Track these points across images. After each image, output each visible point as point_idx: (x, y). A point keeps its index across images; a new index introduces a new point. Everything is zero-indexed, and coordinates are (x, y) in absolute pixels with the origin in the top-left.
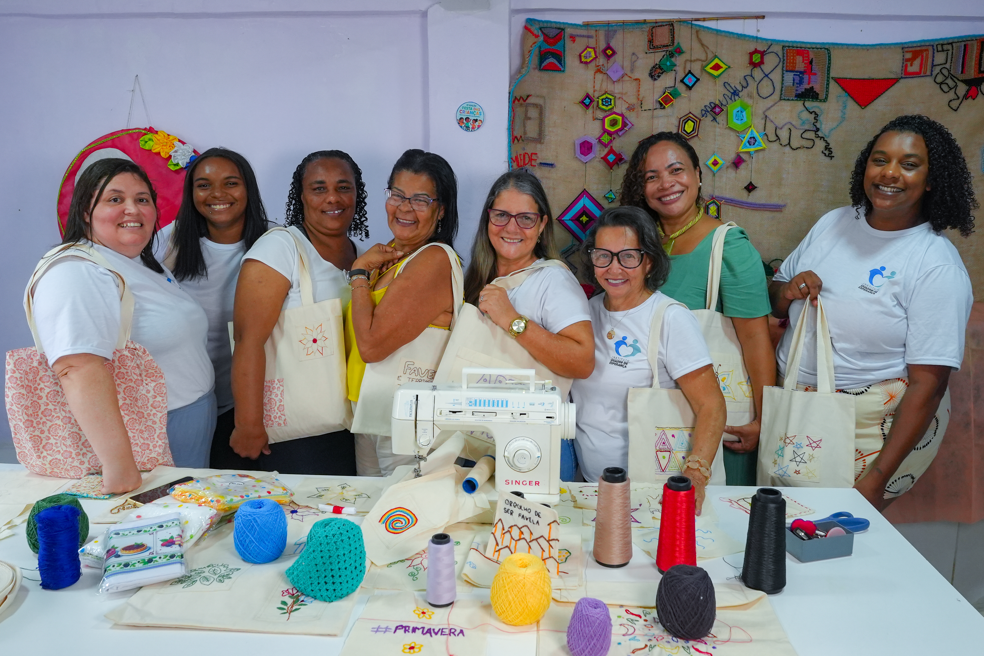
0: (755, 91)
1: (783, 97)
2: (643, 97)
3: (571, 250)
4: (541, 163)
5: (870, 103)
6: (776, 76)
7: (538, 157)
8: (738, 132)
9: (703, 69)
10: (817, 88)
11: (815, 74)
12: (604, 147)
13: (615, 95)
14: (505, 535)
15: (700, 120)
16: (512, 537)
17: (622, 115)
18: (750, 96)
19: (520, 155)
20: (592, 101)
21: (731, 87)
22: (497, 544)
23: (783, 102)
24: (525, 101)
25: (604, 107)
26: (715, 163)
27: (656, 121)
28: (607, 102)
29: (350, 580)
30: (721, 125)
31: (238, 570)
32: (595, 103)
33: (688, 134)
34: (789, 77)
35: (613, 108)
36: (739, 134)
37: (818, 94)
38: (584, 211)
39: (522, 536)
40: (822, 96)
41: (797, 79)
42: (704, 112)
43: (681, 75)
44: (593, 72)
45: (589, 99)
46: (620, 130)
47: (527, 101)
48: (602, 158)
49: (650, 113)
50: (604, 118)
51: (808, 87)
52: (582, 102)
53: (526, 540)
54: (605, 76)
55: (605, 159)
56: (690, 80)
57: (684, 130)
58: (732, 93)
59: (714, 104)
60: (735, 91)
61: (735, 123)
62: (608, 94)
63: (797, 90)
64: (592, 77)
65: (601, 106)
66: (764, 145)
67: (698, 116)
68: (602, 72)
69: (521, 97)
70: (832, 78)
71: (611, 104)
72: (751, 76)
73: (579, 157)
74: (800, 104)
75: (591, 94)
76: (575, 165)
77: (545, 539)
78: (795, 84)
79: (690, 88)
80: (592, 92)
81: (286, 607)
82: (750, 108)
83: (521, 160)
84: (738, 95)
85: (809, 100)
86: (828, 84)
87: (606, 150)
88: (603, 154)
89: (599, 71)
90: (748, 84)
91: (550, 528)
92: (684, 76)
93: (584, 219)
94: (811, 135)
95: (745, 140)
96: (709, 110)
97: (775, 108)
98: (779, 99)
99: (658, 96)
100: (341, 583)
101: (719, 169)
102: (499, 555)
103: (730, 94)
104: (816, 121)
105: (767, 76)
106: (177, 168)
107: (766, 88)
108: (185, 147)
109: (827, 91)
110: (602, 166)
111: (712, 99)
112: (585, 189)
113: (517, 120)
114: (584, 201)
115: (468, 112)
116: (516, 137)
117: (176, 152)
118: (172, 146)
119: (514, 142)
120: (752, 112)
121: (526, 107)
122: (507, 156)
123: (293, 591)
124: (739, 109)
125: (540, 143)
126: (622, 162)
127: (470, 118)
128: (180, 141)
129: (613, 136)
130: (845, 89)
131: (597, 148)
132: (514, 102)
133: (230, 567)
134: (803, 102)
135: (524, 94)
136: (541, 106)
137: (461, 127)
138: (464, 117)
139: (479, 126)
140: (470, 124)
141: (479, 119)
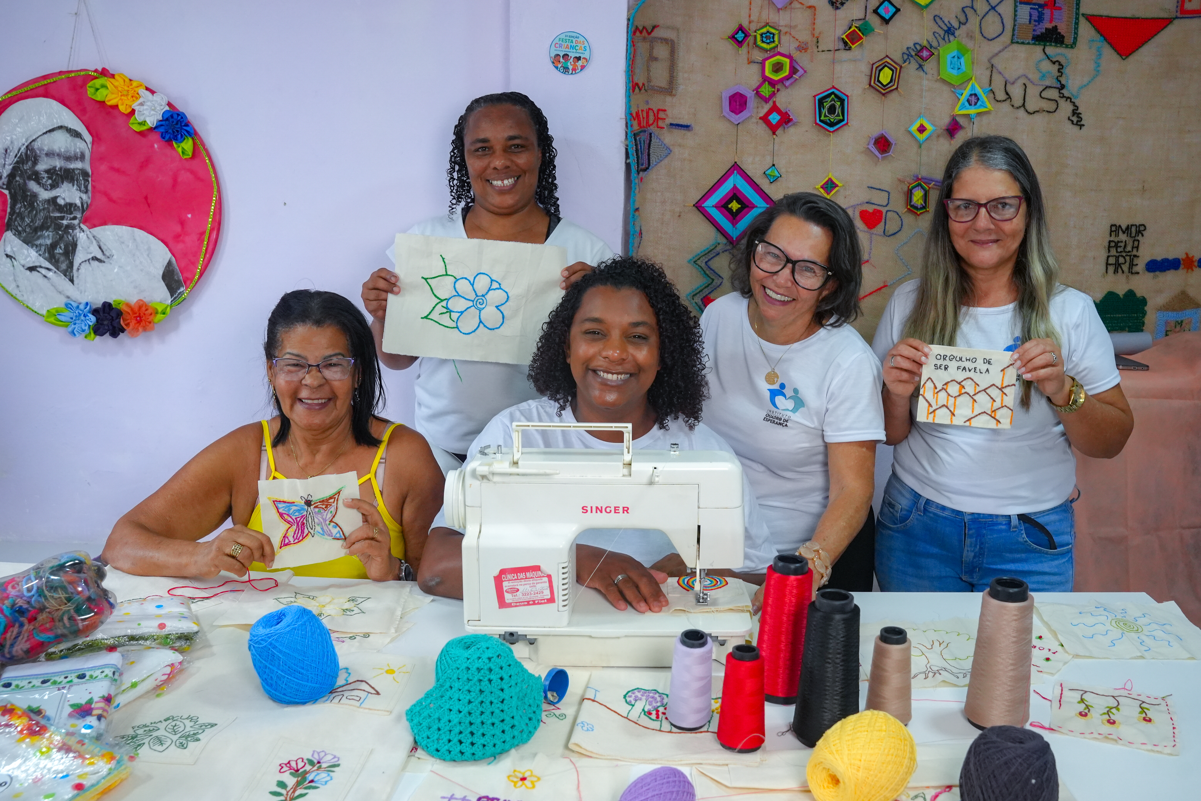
0: (978, 31)
1: (1016, 40)
2: (820, 33)
3: (715, 251)
4: (671, 124)
5: (1133, 52)
6: (1006, 9)
7: (667, 115)
8: (953, 86)
10: (1062, 29)
11: (1060, 8)
12: (763, 103)
13: (780, 28)
15: (901, 67)
17: (789, 57)
18: (970, 36)
19: (642, 111)
20: (747, 35)
21: (943, 22)
23: (1015, 46)
24: (649, 34)
25: (764, 45)
26: (922, 129)
27: (838, 67)
28: (768, 37)
30: (929, 76)
31: (212, 724)
32: (750, 39)
33: (884, 86)
34: (1024, 11)
35: (777, 46)
36: (955, 88)
37: (1063, 37)
38: (734, 194)
40: (1069, 40)
41: (1035, 14)
42: (906, 57)
43: (873, 4)
45: (743, 32)
46: (787, 78)
47: (653, 34)
48: (761, 118)
49: (830, 55)
50: (764, 60)
51: (1050, 26)
52: (733, 37)
54: (766, 2)
55: (765, 119)
56: (887, 10)
57: (879, 81)
59: (920, 45)
60: (949, 29)
61: (949, 73)
62: (770, 26)
63: (1034, 30)
64: (747, 3)
65: (759, 43)
66: (989, 106)
67: (896, 61)
69: (644, 28)
70: (1083, 15)
71: (774, 42)
72: (972, 8)
73: (727, 115)
74: (1038, 49)
75: (745, 25)
76: (722, 127)
78: (1032, 21)
79: (886, 21)
80: (747, 23)
81: (284, 792)
82: (970, 52)
83: (643, 118)
84: (953, 34)
85: (1051, 45)
86: (1077, 24)
87: (767, 107)
88: (763, 112)
90: (967, 19)
92: (877, 4)
93: (734, 206)
94: (1053, 94)
95: (963, 98)
96: (913, 54)
97: (1005, 54)
98: (1009, 42)
99: (841, 31)
101: (928, 138)
103: (942, 33)
104: (1060, 74)
105: (993, 8)
106: (144, 128)
107: (992, 25)
108: (156, 97)
109: (1076, 33)
110: (762, 130)
111: (917, 39)
112: (736, 162)
113: (639, 60)
114: (735, 180)
115: (567, 47)
116: (637, 84)
117: (142, 104)
118: (136, 96)
119: (633, 91)
120: (973, 59)
121: (651, 42)
122: (624, 110)
123: (297, 764)
124: (955, 53)
125: (671, 95)
126: (790, 124)
127: (570, 54)
128: (147, 89)
129: (777, 87)
130: (1099, 30)
131: (752, 102)
132: (634, 33)
133: (201, 721)
134: (1043, 47)
135: (649, 24)
136: (672, 42)
137: (557, 68)
138: (561, 54)
139: (583, 67)
140: (569, 64)
141: (582, 56)
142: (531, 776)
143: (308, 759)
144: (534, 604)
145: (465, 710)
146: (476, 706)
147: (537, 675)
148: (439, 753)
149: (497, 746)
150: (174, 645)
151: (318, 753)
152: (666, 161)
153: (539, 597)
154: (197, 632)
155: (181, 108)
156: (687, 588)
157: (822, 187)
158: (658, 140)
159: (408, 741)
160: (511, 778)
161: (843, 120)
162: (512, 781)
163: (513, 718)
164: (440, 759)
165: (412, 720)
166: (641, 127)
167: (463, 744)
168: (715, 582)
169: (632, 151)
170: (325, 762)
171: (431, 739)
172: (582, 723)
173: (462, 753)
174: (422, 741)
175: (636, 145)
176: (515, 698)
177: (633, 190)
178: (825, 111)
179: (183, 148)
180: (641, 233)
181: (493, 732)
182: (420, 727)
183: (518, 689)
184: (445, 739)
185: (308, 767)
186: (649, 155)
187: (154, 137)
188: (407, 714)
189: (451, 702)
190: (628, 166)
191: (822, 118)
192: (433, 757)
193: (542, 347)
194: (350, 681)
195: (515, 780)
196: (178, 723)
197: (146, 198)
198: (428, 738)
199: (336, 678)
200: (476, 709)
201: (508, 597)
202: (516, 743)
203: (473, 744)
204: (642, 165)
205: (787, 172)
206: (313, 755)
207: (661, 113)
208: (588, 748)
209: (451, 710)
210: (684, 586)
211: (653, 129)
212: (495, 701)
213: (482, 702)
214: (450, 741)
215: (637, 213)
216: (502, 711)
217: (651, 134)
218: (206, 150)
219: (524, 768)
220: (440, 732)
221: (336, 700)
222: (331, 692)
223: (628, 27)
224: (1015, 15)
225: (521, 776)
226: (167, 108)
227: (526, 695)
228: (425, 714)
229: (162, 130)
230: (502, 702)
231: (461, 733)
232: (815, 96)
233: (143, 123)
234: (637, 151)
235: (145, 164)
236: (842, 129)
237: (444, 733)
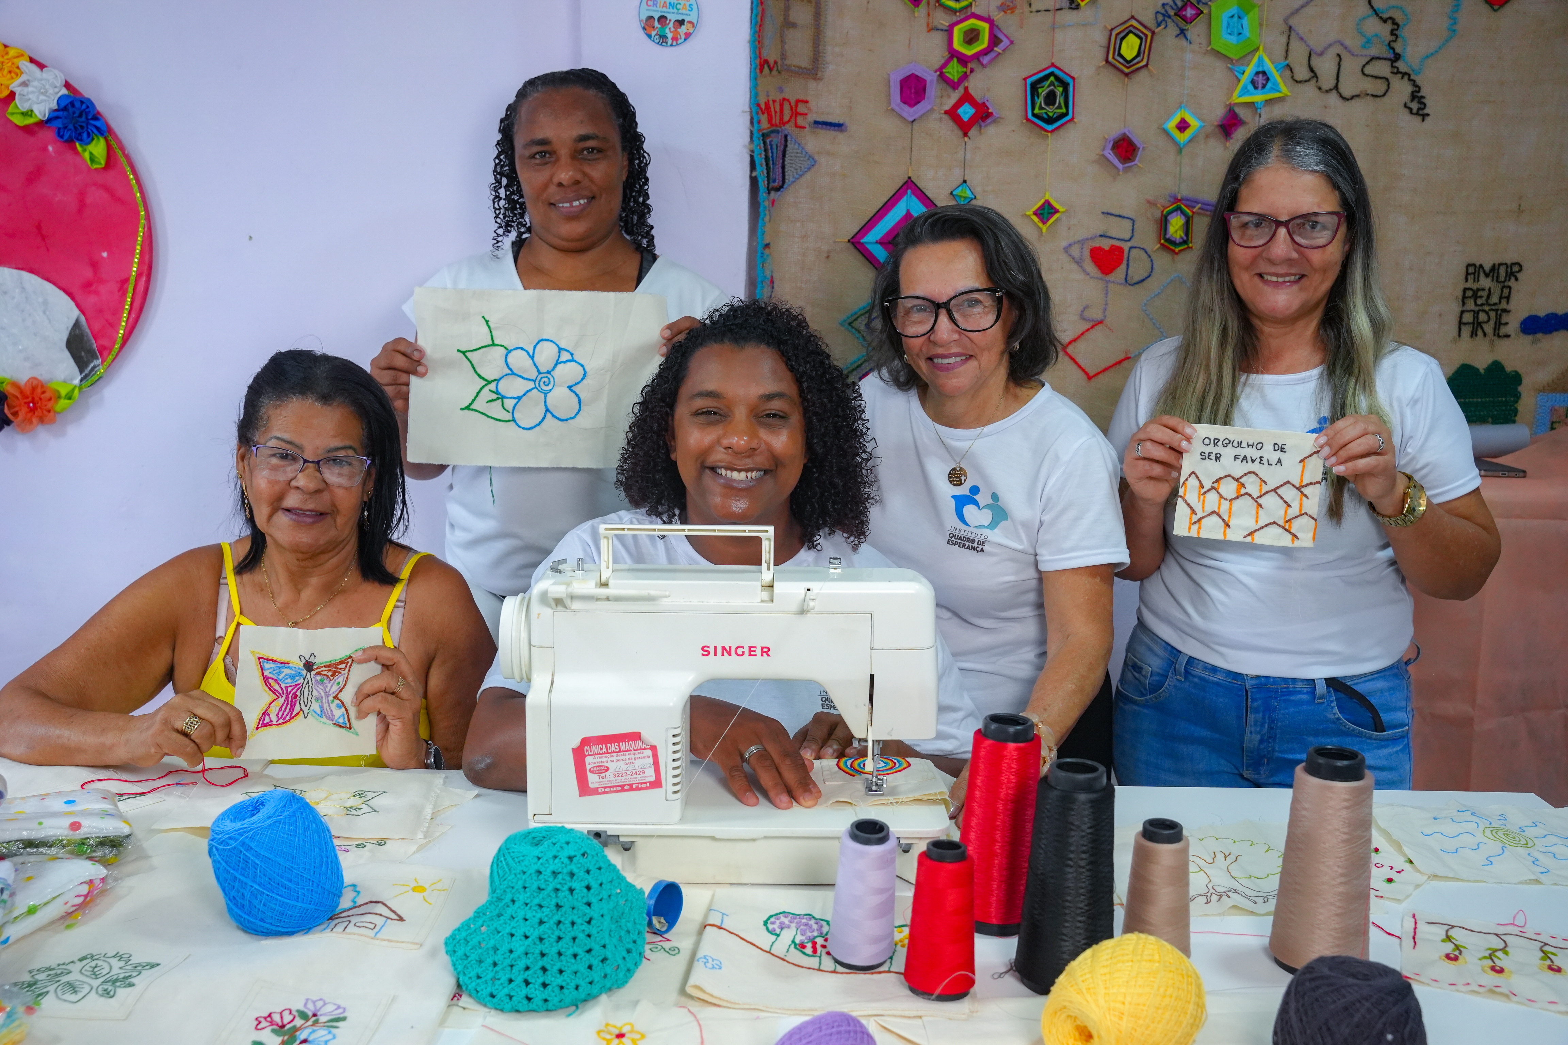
4: (816, 123)
7: (810, 109)
8: (1231, 60)
12: (950, 89)
15: (1153, 33)
17: (989, 20)
19: (774, 101)
25: (952, 4)
26: (1183, 126)
27: (1059, 36)
30: (1195, 47)
31: (155, 965)
33: (1128, 62)
35: (970, 5)
36: (1232, 63)
42: (1160, 18)
46: (985, 52)
48: (946, 112)
49: (1047, 18)
50: (952, 26)
55: (952, 113)
57: (1120, 55)
61: (1224, 41)
66: (1284, 90)
67: (1149, 25)
73: (897, 108)
76: (889, 126)
82: (1256, 7)
83: (776, 112)
87: (955, 96)
88: (949, 103)
94: (1383, 68)
95: (1245, 78)
96: (1172, 12)
97: (1311, 10)
101: (1191, 141)
104: (1393, 38)
106: (30, 121)
108: (46, 74)
110: (947, 130)
112: (910, 178)
113: (769, 26)
114: (908, 204)
116: (766, 61)
117: (25, 84)
118: (15, 72)
119: (761, 71)
120: (1261, 19)
122: (748, 99)
123: (282, 1017)
124: (1233, 8)
125: (815, 79)
126: (989, 120)
127: (669, 16)
128: (32, 60)
129: (970, 65)
131: (934, 89)
133: (135, 960)
137: (649, 36)
138: (656, 16)
139: (688, 35)
140: (667, 31)
141: (687, 19)
142: (632, 1031)
143: (298, 1011)
144: (631, 789)
145: (534, 934)
146: (550, 928)
147: (638, 887)
148: (495, 1000)
149: (580, 989)
150: (94, 854)
151: (314, 1002)
152: (808, 176)
153: (639, 778)
154: (128, 836)
155: (87, 92)
156: (851, 772)
157: (1035, 213)
158: (796, 146)
159: (447, 983)
160: (602, 1034)
161: (1066, 114)
162: (604, 1039)
163: (604, 946)
164: (496, 1009)
165: (455, 952)
166: (772, 125)
167: (530, 986)
168: (891, 764)
169: (760, 160)
170: (324, 1015)
171: (483, 980)
172: (705, 957)
173: (529, 999)
174: (468, 982)
175: (766, 150)
176: (607, 918)
177: (762, 216)
178: (1040, 101)
179: (91, 153)
180: (772, 282)
181: (575, 968)
182: (466, 962)
183: (611, 905)
184: (504, 979)
185: (298, 1022)
186: (783, 167)
187: (48, 134)
188: (446, 944)
189: (513, 924)
190: (754, 181)
191: (1037, 111)
192: (485, 1005)
193: (634, 437)
194: (360, 901)
195: (608, 1037)
196: (100, 963)
197: (39, 227)
198: (479, 977)
199: (339, 897)
200: (550, 932)
201: (593, 780)
202: (608, 985)
203: (545, 985)
204: (774, 181)
205: (984, 191)
206: (305, 1005)
207: (800, 105)
208: (715, 993)
209: (512, 935)
210: (848, 770)
211: (789, 128)
212: (579, 921)
213: (559, 922)
214: (511, 981)
215: (767, 251)
216: (589, 936)
217: (786, 136)
218: (127, 157)
219: (621, 1021)
220: (497, 968)
221: (340, 928)
222: (331, 919)
225: (617, 1032)
226: (64, 91)
227: (623, 914)
228: (474, 941)
229: (58, 124)
230: (589, 922)
231: (527, 968)
232: (1025, 79)
233: (28, 113)
234: (767, 159)
235: (35, 175)
236: (1064, 127)
237: (503, 969)
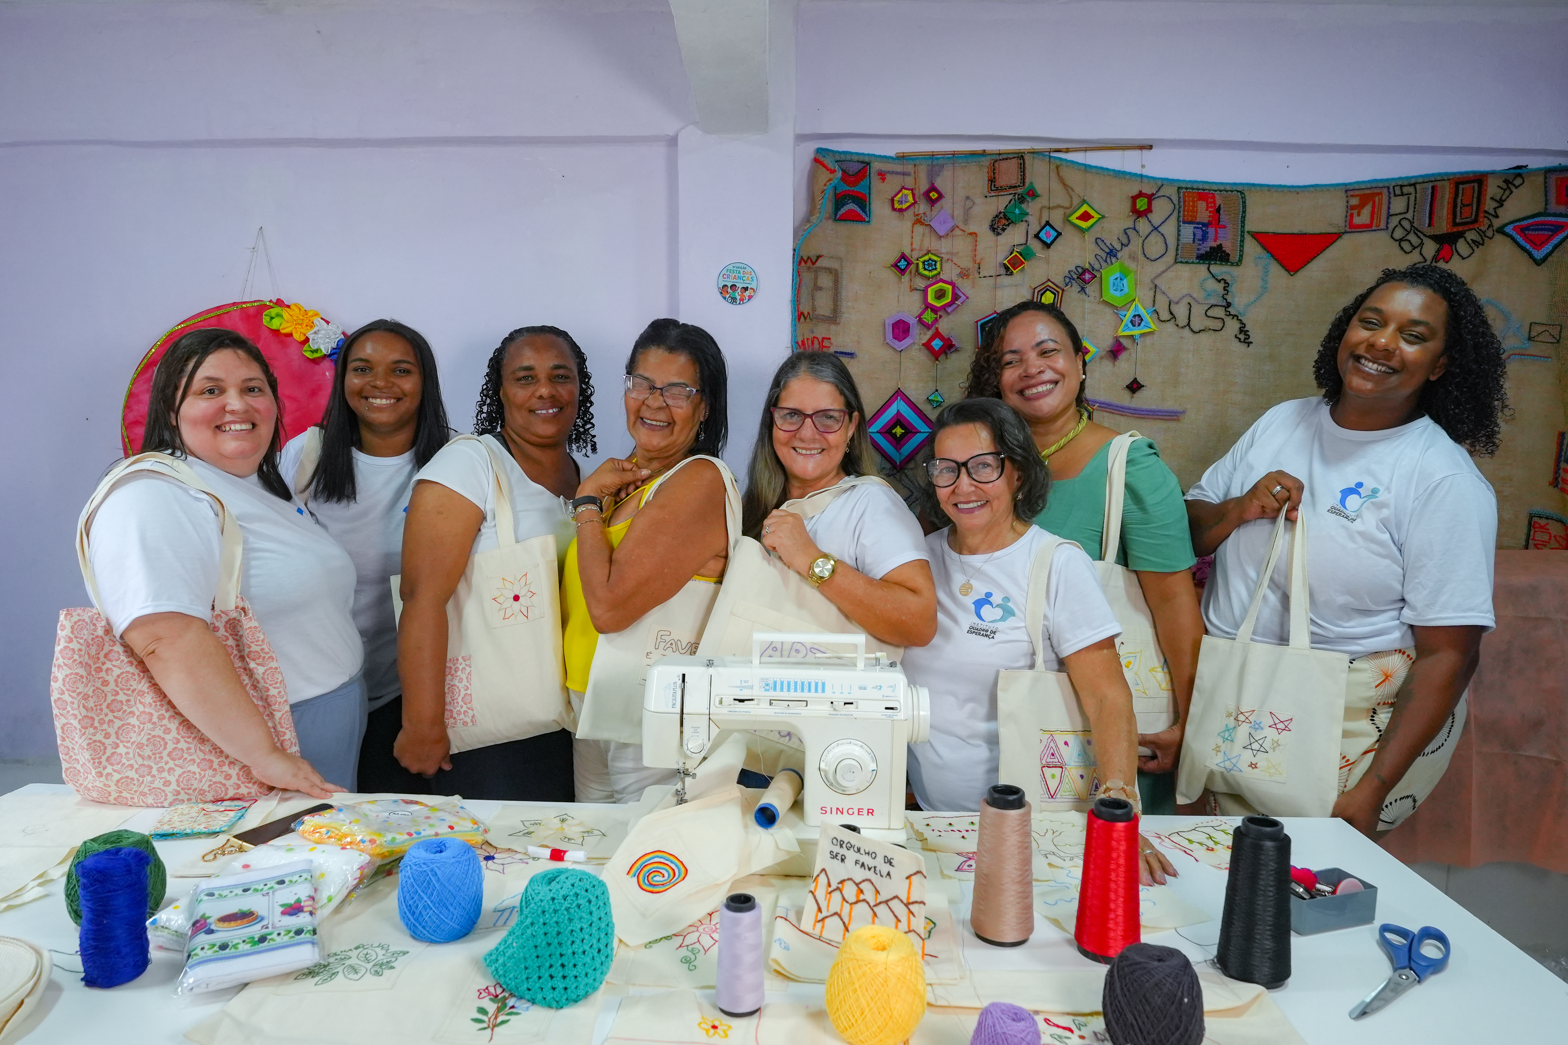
0: (1140, 252)
1: (1179, 259)
2: (982, 259)
5: (1302, 267)
6: (1170, 229)
7: (831, 344)
8: (1116, 308)
9: (1066, 220)
10: (1227, 247)
11: (1224, 227)
12: (926, 330)
13: (942, 255)
14: (833, 894)
15: (1063, 290)
16: (844, 899)
17: (951, 283)
18: (1133, 258)
19: (809, 340)
20: (909, 263)
21: (1105, 244)
22: (820, 910)
23: (1179, 266)
24: (814, 264)
25: (926, 273)
27: (999, 293)
28: (930, 265)
29: (590, 971)
30: (1091, 299)
31: (405, 953)
32: (913, 267)
34: (1188, 231)
35: (939, 274)
36: (1118, 310)
37: (1228, 255)
38: (898, 420)
39: (862, 897)
40: (1234, 258)
41: (1199, 233)
42: (1067, 280)
43: (1034, 228)
44: (910, 224)
45: (905, 260)
46: (949, 305)
47: (818, 264)
48: (923, 345)
49: (991, 281)
50: (927, 287)
51: (1214, 244)
52: (895, 266)
53: (868, 903)
54: (928, 230)
55: (928, 345)
56: (1048, 234)
58: (1108, 254)
59: (1082, 268)
60: (1111, 251)
61: (1111, 294)
62: (932, 254)
63: (1198, 249)
64: (909, 232)
65: (921, 270)
66: (1153, 326)
67: (1058, 284)
68: (922, 224)
69: (809, 258)
70: (1248, 232)
71: (936, 269)
72: (1135, 229)
73: (890, 343)
74: (1203, 268)
75: (907, 253)
76: (885, 354)
77: (902, 901)
78: (1196, 240)
79: (1048, 246)
80: (909, 251)
81: (485, 1019)
82: (1132, 274)
84: (1115, 256)
85: (1216, 264)
86: (1242, 241)
87: (929, 334)
88: (925, 338)
89: (918, 221)
90: (1129, 241)
91: (910, 884)
92: (1038, 229)
93: (898, 431)
94: (1219, 312)
95: (1126, 320)
96: (1075, 277)
97: (1170, 274)
98: (1173, 262)
99: (1002, 256)
100: (576, 977)
102: (823, 927)
103: (1104, 255)
104: (1226, 293)
105: (1156, 229)
106: (318, 355)
107: (1155, 246)
108: (330, 327)
109: (1242, 251)
110: (924, 356)
111: (1080, 263)
112: (899, 389)
113: (804, 290)
114: (899, 406)
115: (735, 278)
116: (802, 313)
118: (311, 326)
119: (799, 320)
120: (1136, 280)
121: (816, 271)
122: (791, 339)
123: (495, 990)
124: (1118, 275)
125: (835, 324)
126: (952, 350)
127: (738, 285)
128: (322, 319)
129: (939, 313)
130: (1266, 247)
131: (916, 330)
132: (800, 264)
133: (392, 949)
134: (1207, 266)
135: (813, 253)
136: (836, 271)
137: (725, 298)
138: (729, 285)
139: (750, 297)
140: (736, 294)
141: (750, 286)
187: (326, 364)
196: (369, 951)
207: (825, 341)
223: (794, 258)
224: (1179, 235)
232: (977, 322)
233: (318, 351)
